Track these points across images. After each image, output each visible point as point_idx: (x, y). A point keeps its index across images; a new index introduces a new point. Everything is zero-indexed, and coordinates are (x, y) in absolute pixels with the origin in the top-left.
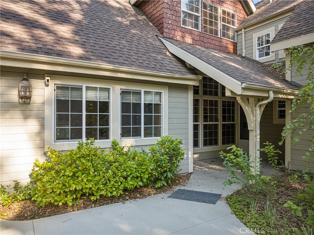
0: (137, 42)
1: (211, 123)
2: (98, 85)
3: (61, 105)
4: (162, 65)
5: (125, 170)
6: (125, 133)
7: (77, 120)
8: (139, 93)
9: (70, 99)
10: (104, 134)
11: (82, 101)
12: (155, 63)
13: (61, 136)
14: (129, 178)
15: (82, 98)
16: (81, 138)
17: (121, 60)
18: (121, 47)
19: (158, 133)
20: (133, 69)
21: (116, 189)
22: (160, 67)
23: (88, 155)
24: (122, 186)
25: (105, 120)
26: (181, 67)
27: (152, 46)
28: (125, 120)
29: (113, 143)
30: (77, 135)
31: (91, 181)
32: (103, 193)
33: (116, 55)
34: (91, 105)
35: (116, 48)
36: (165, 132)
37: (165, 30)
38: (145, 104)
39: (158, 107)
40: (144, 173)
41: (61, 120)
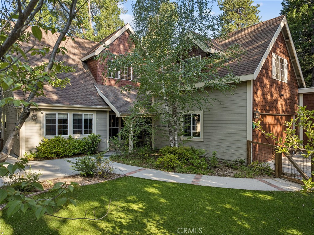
0: (82, 90)
1: (113, 128)
2: (63, 113)
3: (48, 121)
4: (92, 102)
5: (73, 146)
6: (75, 132)
7: (54, 127)
8: (82, 115)
9: (51, 119)
10: (66, 133)
11: (56, 119)
12: (89, 102)
13: (47, 133)
14: (75, 149)
15: (56, 118)
16: (56, 134)
17: (73, 102)
18: (74, 94)
19: (91, 132)
20: (79, 106)
21: (70, 153)
22: (91, 103)
23: (59, 140)
24: (72, 152)
25: (66, 127)
26: (102, 102)
27: (90, 91)
28: (75, 127)
29: (69, 136)
30: (54, 133)
31: (60, 149)
32: (65, 154)
33: (71, 99)
34: (60, 121)
35: (71, 95)
36: (94, 132)
37: (98, 80)
38: (84, 120)
39: (91, 121)
40: (81, 147)
41: (48, 127)
